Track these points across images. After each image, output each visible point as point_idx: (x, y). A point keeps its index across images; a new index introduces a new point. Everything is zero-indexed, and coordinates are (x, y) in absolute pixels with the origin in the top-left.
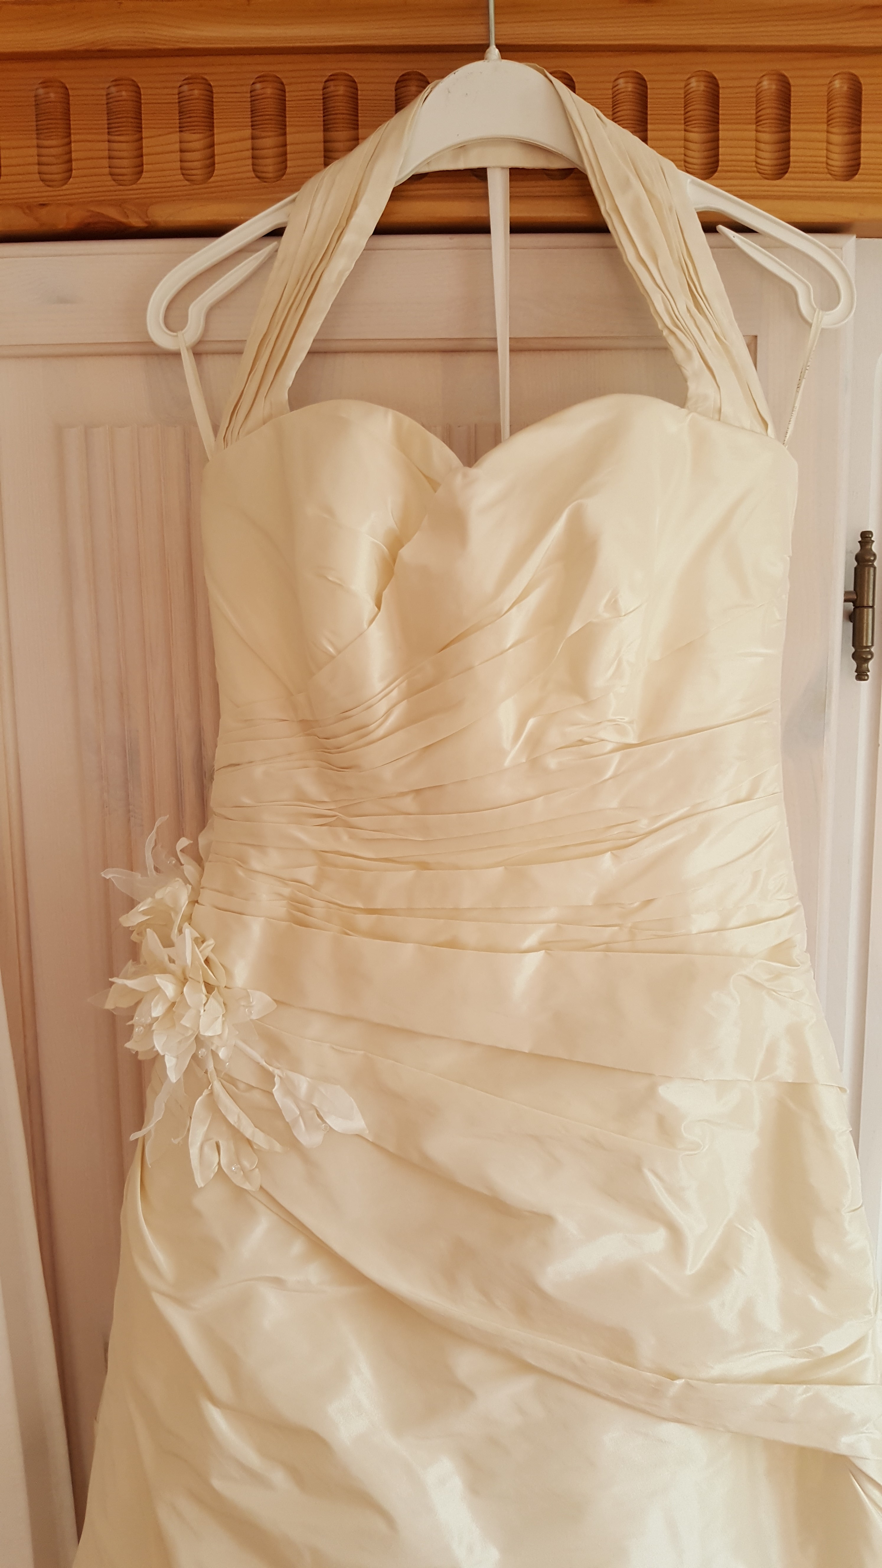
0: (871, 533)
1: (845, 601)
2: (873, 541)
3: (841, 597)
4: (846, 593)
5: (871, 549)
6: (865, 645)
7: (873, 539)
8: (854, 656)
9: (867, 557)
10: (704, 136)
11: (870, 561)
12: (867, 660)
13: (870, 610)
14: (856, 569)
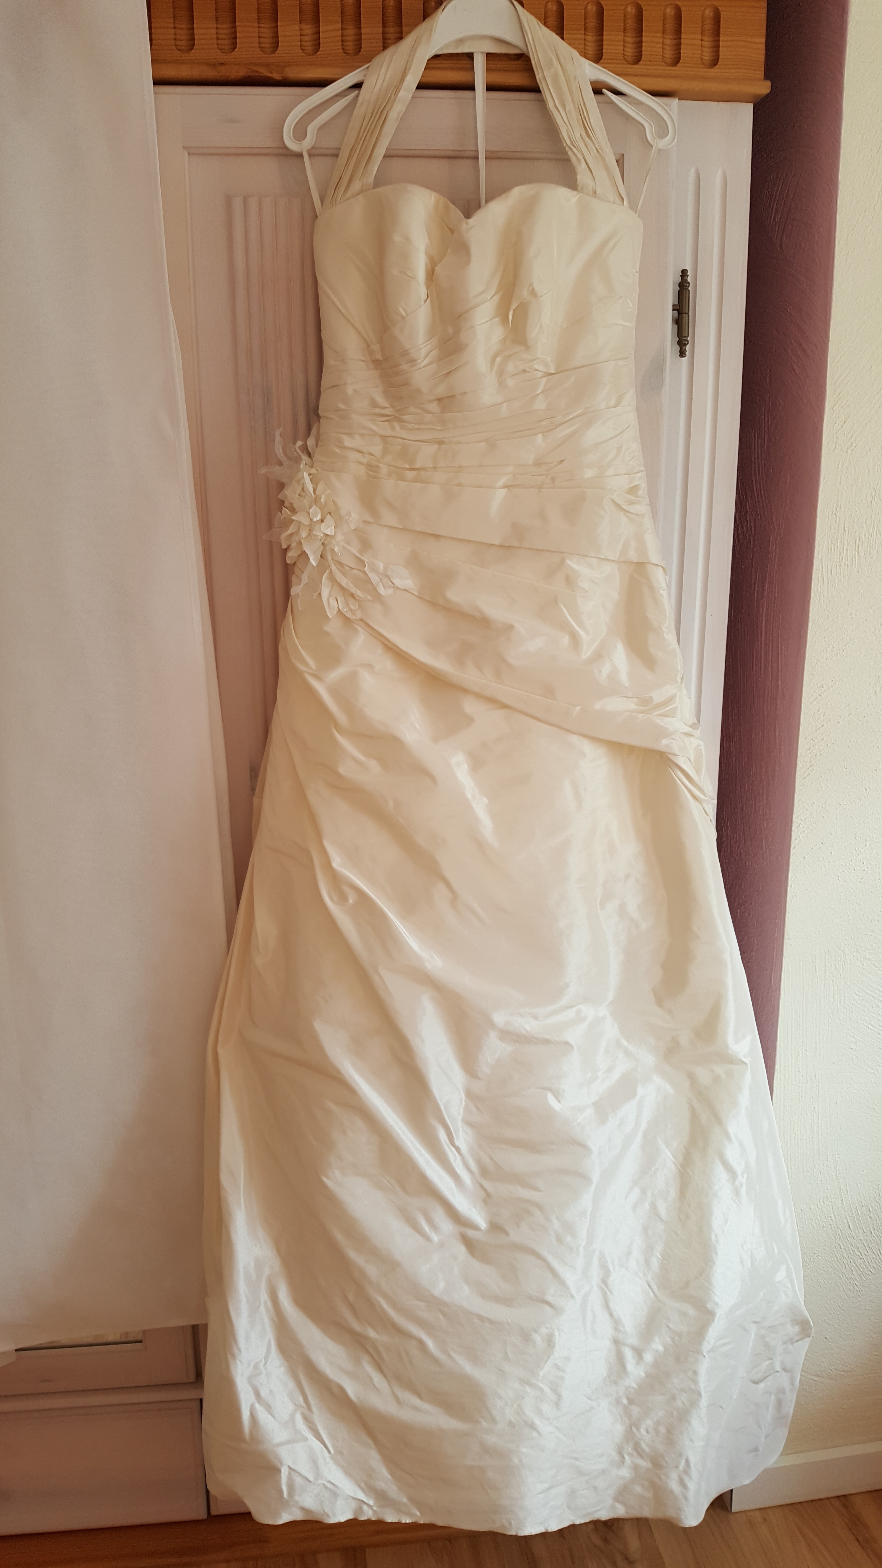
0: (687, 270)
1: (673, 310)
2: (688, 275)
3: (671, 308)
4: (674, 305)
5: (687, 279)
6: (684, 335)
7: (688, 274)
8: (679, 343)
9: (685, 285)
10: (594, 38)
11: (686, 286)
12: (686, 345)
13: (687, 315)
14: (679, 291)
